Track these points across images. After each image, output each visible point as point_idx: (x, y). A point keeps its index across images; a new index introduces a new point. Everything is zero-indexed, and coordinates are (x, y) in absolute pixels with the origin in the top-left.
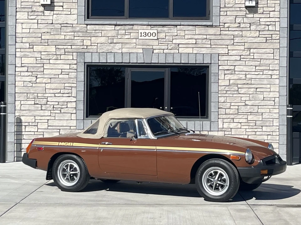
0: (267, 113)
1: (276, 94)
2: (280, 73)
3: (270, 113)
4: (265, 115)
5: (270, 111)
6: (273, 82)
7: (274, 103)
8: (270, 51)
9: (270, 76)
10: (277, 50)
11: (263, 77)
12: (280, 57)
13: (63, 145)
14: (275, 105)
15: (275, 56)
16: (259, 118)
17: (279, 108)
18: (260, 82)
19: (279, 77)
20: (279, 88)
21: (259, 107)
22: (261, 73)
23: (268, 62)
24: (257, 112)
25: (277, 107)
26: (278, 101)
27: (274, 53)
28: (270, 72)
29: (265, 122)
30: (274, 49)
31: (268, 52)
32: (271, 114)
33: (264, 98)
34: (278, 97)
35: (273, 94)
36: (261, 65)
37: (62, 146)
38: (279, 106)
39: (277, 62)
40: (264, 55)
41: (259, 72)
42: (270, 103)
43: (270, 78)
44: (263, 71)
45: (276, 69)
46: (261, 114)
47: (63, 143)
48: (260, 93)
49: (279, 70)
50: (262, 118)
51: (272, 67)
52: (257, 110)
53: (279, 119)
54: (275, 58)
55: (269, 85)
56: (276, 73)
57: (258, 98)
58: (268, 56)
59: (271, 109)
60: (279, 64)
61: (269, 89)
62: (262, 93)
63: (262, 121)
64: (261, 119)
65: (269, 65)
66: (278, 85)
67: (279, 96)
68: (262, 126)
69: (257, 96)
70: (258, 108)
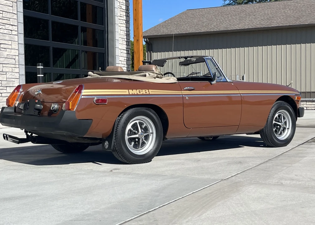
0: (10, 73)
1: (15, 52)
2: (19, 29)
3: (12, 72)
4: (9, 75)
5: (12, 70)
6: (13, 39)
7: (15, 62)
8: (10, 4)
9: (11, 31)
10: (15, 3)
11: (6, 31)
12: (17, 11)
13: (136, 93)
14: (16, 64)
15: (14, 10)
16: (4, 78)
17: (19, 68)
18: (3, 37)
19: (18, 33)
20: (18, 45)
21: (4, 65)
22: (4, 27)
23: (9, 15)
24: (2, 71)
25: (17, 66)
26: (18, 60)
27: (13, 6)
28: (11, 28)
29: (9, 82)
30: (12, 2)
31: (8, 4)
32: (13, 74)
33: (7, 55)
34: (18, 56)
35: (14, 51)
36: (3, 18)
37: (134, 95)
38: (19, 65)
39: (15, 17)
40: (5, 7)
41: (2, 26)
42: (12, 61)
43: (11, 33)
44: (4, 25)
45: (15, 25)
46: (5, 73)
47: (134, 91)
48: (3, 49)
49: (17, 26)
50: (6, 78)
51: (12, 22)
52: (2, 68)
53: (19, 79)
54: (14, 12)
55: (11, 42)
56: (16, 28)
57: (3, 55)
58: (8, 9)
59: (13, 68)
60: (17, 19)
61: (11, 46)
62: (5, 50)
63: (6, 81)
64: (5, 80)
65: (9, 19)
66: (17, 43)
67: (19, 54)
68: (6, 87)
69: (2, 53)
70: (3, 67)
